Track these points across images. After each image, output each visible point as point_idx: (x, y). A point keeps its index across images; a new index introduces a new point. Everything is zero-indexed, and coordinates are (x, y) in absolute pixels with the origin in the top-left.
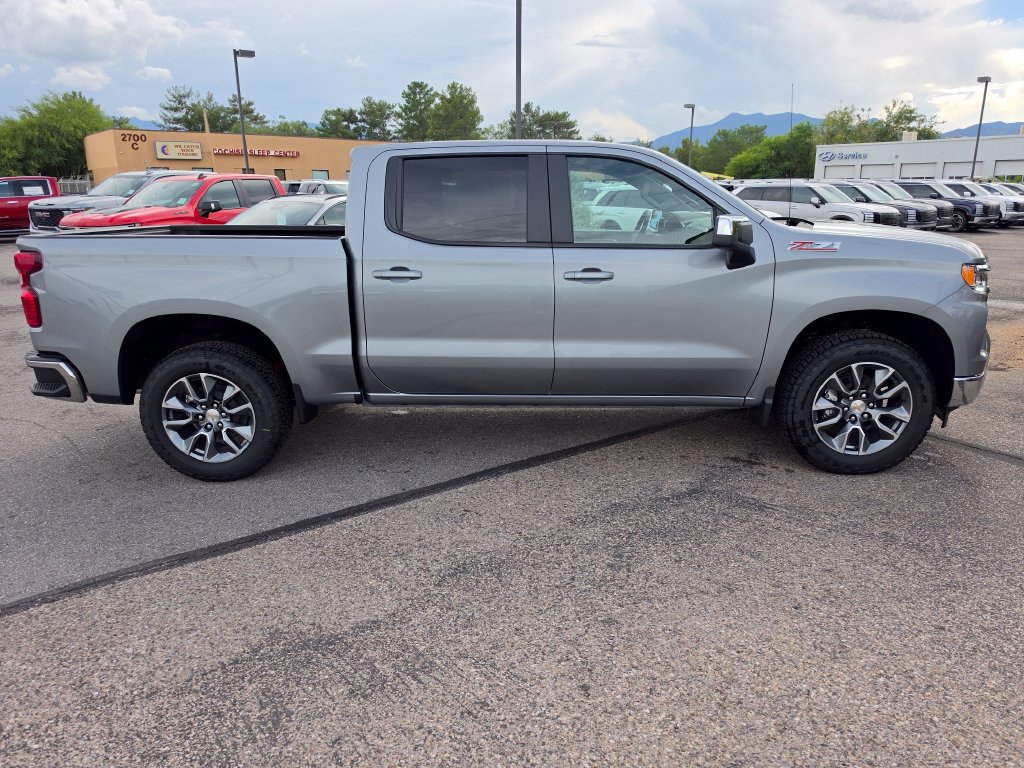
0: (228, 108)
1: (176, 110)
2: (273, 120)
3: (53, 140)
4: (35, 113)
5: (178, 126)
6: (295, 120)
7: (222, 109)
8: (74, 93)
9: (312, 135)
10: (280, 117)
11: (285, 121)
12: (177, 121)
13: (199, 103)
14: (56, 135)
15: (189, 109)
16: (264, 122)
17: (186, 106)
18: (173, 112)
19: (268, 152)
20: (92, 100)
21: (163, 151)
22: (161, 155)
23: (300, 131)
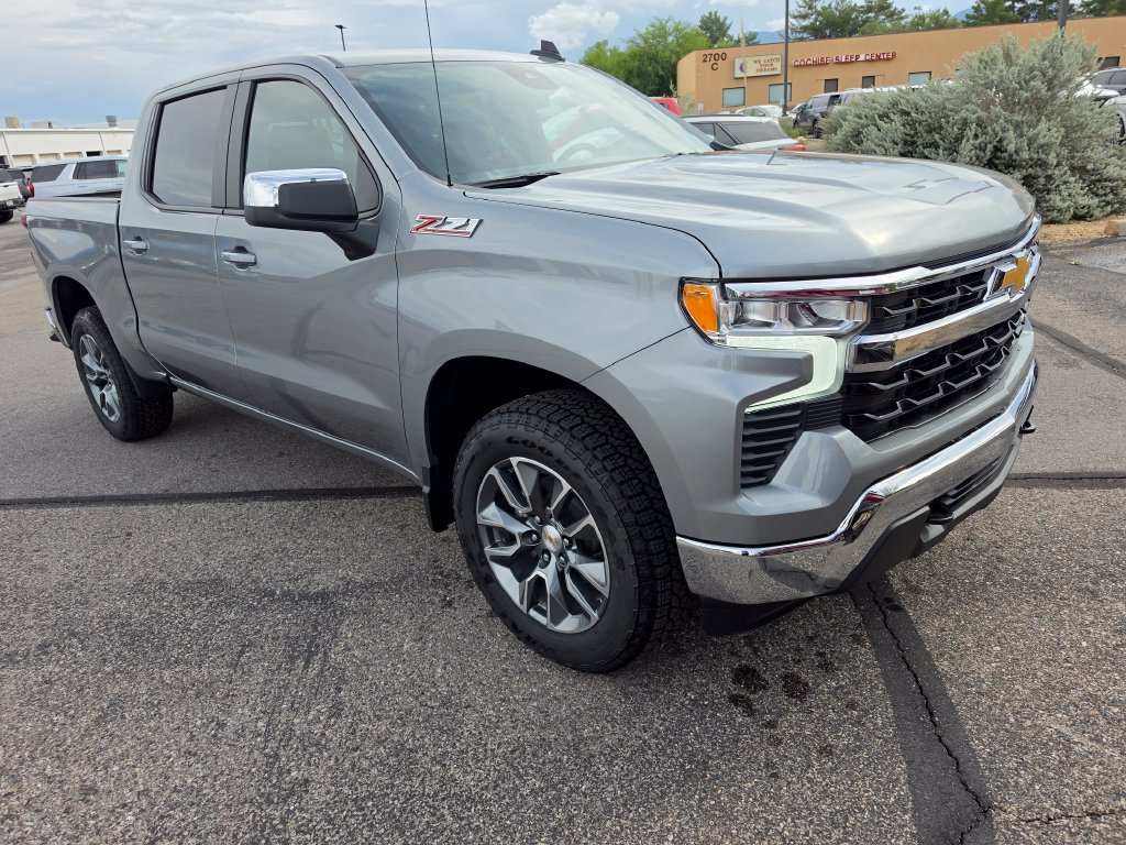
0: (862, 7)
1: (804, 17)
2: (911, 13)
3: (650, 68)
4: (640, 41)
5: (805, 35)
6: (934, 9)
7: (854, 9)
8: (710, 14)
9: (954, 26)
10: (916, 8)
11: (921, 13)
12: (804, 29)
13: (830, 5)
14: (654, 64)
15: (819, 14)
16: (902, 18)
17: (816, 11)
18: (800, 21)
19: (857, 57)
20: (725, 19)
21: (741, 69)
22: (738, 74)
23: (940, 22)
